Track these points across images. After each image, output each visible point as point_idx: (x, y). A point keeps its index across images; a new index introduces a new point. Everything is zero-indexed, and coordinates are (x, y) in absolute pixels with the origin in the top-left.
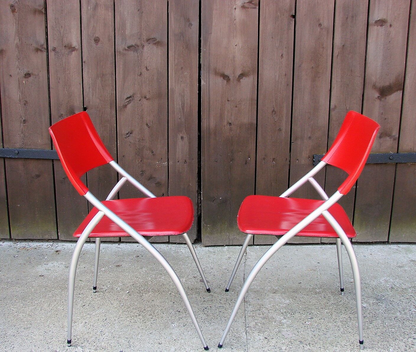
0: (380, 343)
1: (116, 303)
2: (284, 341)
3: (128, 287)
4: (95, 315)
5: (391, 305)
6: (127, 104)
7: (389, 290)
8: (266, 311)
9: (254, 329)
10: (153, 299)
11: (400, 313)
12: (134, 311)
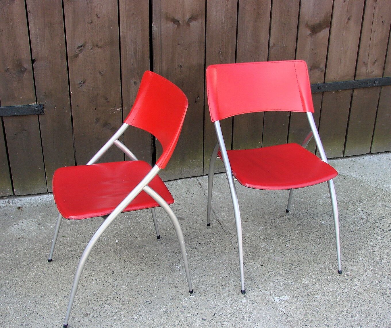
0: (350, 255)
1: (112, 254)
2: (277, 265)
4: (101, 271)
6: (78, 53)
10: (144, 245)
11: (353, 226)
12: (134, 259)
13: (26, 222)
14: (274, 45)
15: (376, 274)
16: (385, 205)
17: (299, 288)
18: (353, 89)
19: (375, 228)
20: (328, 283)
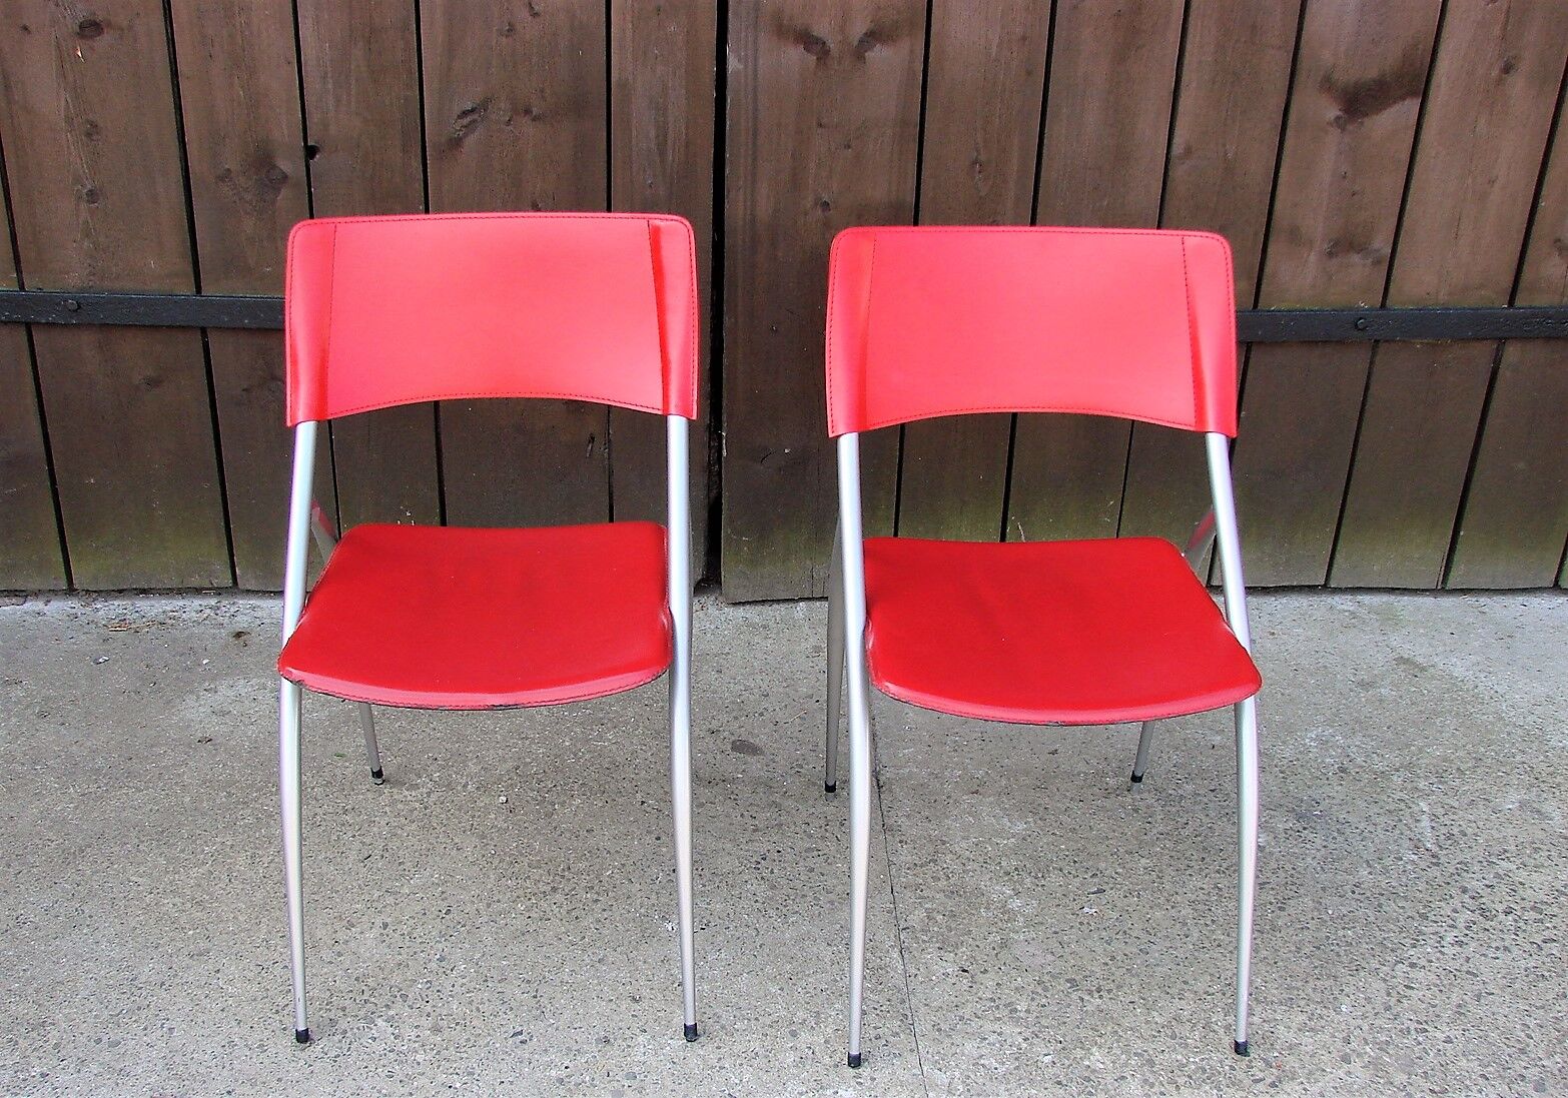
0: (1311, 984)
1: (470, 844)
2: (1019, 979)
3: (500, 780)
4: (412, 896)
5: (1340, 839)
6: (461, 133)
7: (1334, 780)
8: (956, 867)
9: (925, 938)
10: (589, 827)
11: (1369, 870)
12: (536, 873)
13: (243, 687)
14: (1188, 151)
15: (1382, 1081)
16: (1535, 805)
17: (1065, 1082)
18: (1502, 341)
19: (1453, 892)
20: (1181, 1081)
